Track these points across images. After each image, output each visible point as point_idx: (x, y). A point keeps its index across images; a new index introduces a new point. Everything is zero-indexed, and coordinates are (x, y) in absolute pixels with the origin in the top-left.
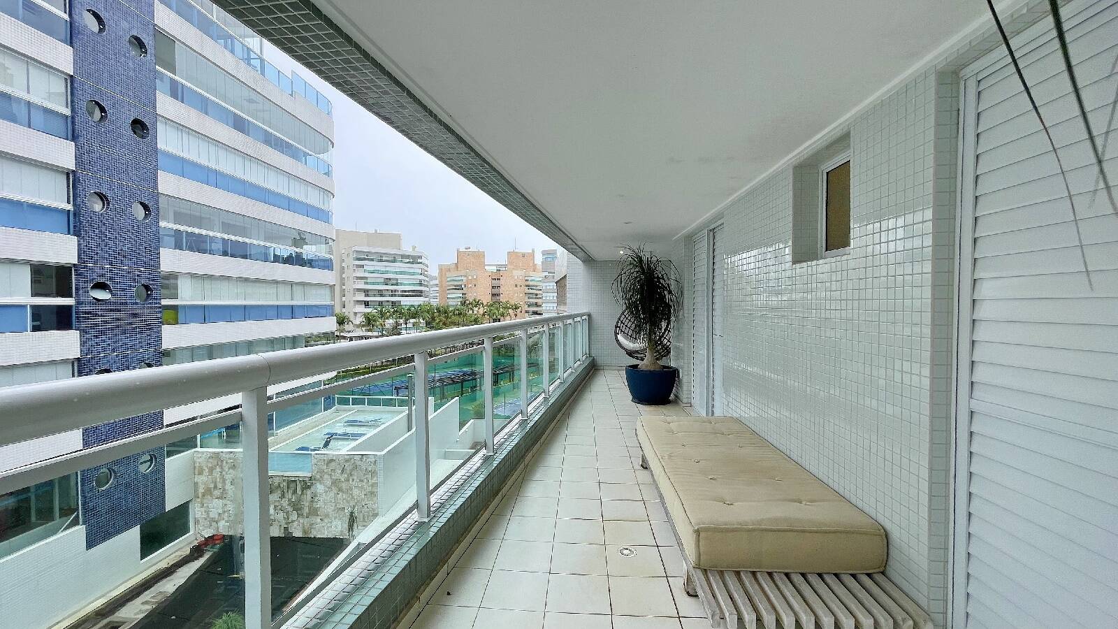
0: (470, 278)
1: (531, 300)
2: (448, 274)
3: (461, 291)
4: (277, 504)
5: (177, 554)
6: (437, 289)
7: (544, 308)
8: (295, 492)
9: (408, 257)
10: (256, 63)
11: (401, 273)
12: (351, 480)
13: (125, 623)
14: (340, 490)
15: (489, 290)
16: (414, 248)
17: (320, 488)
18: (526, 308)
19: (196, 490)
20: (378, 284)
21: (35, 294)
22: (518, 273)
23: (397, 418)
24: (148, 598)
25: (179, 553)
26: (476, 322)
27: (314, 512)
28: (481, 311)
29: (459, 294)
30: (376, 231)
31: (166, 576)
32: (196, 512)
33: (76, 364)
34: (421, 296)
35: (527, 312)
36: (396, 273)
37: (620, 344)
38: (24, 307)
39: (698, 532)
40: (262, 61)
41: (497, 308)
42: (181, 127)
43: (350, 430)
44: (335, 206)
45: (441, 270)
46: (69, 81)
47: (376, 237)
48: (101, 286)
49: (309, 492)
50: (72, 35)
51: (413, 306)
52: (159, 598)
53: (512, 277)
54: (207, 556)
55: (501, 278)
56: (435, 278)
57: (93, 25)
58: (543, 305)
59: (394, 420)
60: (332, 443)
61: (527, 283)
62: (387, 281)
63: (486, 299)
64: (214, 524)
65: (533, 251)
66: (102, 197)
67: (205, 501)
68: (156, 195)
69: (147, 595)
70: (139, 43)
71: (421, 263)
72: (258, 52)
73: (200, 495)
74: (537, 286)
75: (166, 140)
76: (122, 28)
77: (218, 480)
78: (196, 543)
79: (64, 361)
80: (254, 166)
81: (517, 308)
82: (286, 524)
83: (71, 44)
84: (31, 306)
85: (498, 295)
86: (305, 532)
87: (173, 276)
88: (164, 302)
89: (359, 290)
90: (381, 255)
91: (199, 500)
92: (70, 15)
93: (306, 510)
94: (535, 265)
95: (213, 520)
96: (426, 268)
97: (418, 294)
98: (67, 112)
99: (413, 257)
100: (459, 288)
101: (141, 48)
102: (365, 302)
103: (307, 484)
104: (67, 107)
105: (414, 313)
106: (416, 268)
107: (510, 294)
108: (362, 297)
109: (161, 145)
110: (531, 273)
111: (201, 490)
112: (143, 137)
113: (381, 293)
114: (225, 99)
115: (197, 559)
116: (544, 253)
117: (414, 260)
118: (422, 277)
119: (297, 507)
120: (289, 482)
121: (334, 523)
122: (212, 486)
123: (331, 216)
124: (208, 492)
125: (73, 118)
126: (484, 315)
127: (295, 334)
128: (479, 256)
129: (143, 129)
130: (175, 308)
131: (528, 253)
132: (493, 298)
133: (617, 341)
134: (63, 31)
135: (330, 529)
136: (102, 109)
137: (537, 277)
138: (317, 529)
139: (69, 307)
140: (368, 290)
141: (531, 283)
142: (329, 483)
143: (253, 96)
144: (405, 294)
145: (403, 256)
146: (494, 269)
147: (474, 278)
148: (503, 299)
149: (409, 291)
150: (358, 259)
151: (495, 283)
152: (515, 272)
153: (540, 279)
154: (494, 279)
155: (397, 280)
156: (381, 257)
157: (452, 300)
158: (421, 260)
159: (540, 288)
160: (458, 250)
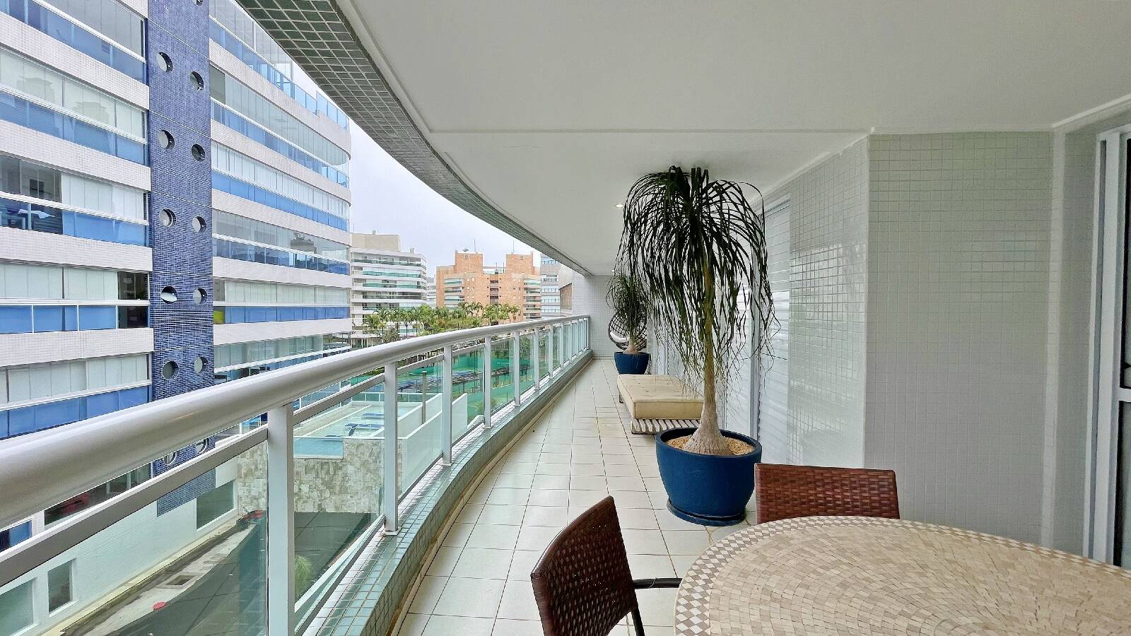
0: (468, 280)
1: (530, 303)
2: (446, 276)
3: (459, 293)
4: (311, 483)
5: (224, 526)
6: (435, 291)
7: (543, 311)
8: (328, 472)
9: (406, 259)
10: (287, 87)
11: (399, 275)
12: (378, 461)
13: (194, 576)
14: (369, 470)
15: (488, 293)
17: (350, 469)
18: (524, 311)
19: (239, 471)
20: (376, 285)
21: (121, 297)
22: (517, 277)
23: (410, 412)
24: (208, 559)
25: (226, 525)
26: (475, 324)
27: (344, 490)
28: (480, 314)
29: (457, 296)
30: (374, 232)
31: (218, 543)
32: (238, 491)
33: (150, 357)
34: (420, 298)
35: (525, 315)
36: (394, 275)
37: (611, 339)
38: (114, 307)
39: (635, 403)
40: (293, 85)
41: (495, 311)
42: (229, 149)
43: (368, 422)
44: (351, 214)
45: (438, 272)
46: (145, 115)
47: (374, 238)
48: (168, 290)
49: (340, 473)
50: (147, 76)
51: (413, 308)
52: (218, 559)
53: (511, 279)
54: (251, 528)
55: (500, 281)
56: (431, 280)
57: (163, 65)
58: (542, 308)
59: (407, 414)
60: (356, 432)
61: (526, 286)
62: (386, 283)
63: (486, 302)
64: (255, 501)
66: (169, 213)
67: (247, 480)
68: (210, 210)
69: (206, 557)
70: (198, 78)
71: (419, 265)
72: (289, 78)
73: (243, 476)
74: (535, 289)
75: (218, 162)
76: (185, 66)
77: (259, 462)
78: (240, 517)
79: (141, 354)
80: (285, 181)
81: (516, 311)
82: (320, 501)
83: (148, 84)
84: (119, 307)
85: (497, 297)
86: (337, 508)
87: (222, 282)
88: (216, 303)
89: (357, 292)
90: (380, 256)
91: (241, 480)
92: (147, 58)
93: (338, 488)
94: (534, 268)
95: (255, 498)
96: (424, 270)
97: (417, 296)
98: (145, 142)
99: (412, 259)
100: (455, 290)
101: (199, 83)
102: (363, 303)
103: (338, 466)
104: (144, 138)
105: (414, 316)
106: (414, 270)
107: (508, 296)
108: (360, 299)
109: (214, 167)
110: (530, 276)
111: (243, 471)
112: (199, 159)
113: (378, 295)
114: (263, 123)
115: (243, 529)
117: (410, 261)
118: (419, 280)
119: (329, 485)
120: (322, 464)
121: (363, 500)
122: (253, 467)
123: (349, 223)
124: (250, 473)
125: (149, 146)
126: (483, 317)
127: (313, 334)
128: (478, 258)
129: (200, 153)
130: (222, 309)
131: (526, 256)
132: (492, 300)
133: (610, 336)
134: (140, 72)
135: (359, 505)
136: (170, 137)
137: (535, 280)
138: (347, 505)
139: (145, 308)
140: (366, 293)
141: (529, 286)
142: (358, 465)
143: (285, 116)
144: (405, 295)
145: (402, 258)
146: (493, 271)
147: (473, 279)
148: (501, 301)
149: (406, 293)
150: (356, 261)
151: (494, 285)
152: (514, 275)
153: (539, 282)
154: (492, 282)
155: (396, 282)
156: (380, 259)
157: (448, 302)
158: (419, 263)
159: (539, 291)
160: (456, 252)
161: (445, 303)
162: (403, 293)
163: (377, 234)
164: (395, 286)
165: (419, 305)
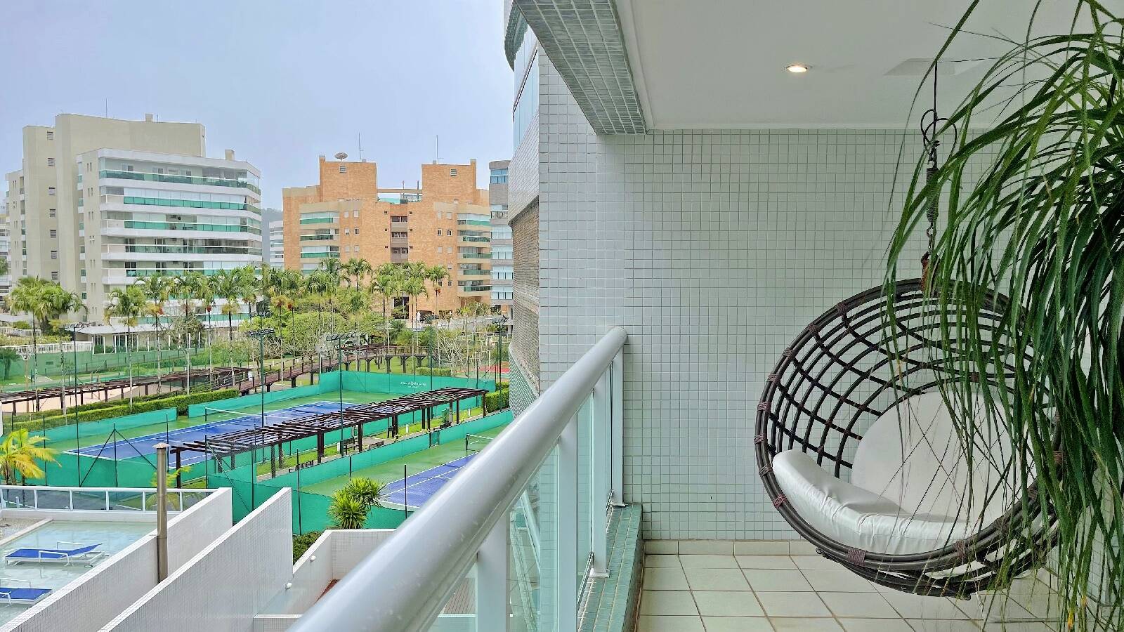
0: (346, 215)
1: (470, 261)
2: (304, 208)
3: (328, 242)
6: (281, 236)
7: (495, 277)
9: (216, 171)
11: (201, 205)
15: (387, 239)
16: (230, 154)
18: (460, 276)
20: (154, 225)
22: (443, 209)
28: (367, 283)
29: (322, 247)
30: (149, 117)
34: (245, 251)
35: (460, 283)
36: (192, 205)
41: (400, 277)
45: (287, 199)
47: (149, 129)
51: (222, 272)
53: (431, 214)
55: (409, 217)
58: (495, 270)
61: (462, 227)
62: (174, 220)
63: (380, 258)
65: (474, 163)
71: (244, 185)
74: (480, 233)
81: (440, 276)
85: (405, 250)
89: (112, 239)
90: (161, 167)
94: (476, 192)
97: (236, 248)
99: (228, 172)
100: (321, 236)
102: (126, 262)
105: (225, 287)
106: (234, 195)
107: (427, 248)
108: (119, 254)
110: (470, 208)
113: (159, 245)
116: (494, 166)
117: (230, 177)
118: (244, 214)
126: (372, 290)
128: (367, 170)
131: (464, 168)
132: (397, 256)
137: (479, 215)
140: (132, 240)
141: (468, 227)
144: (214, 246)
145: (208, 171)
146: (396, 198)
147: (356, 215)
148: (413, 258)
149: (218, 242)
150: (110, 175)
151: (398, 226)
152: (436, 206)
153: (488, 219)
154: (395, 219)
155: (194, 218)
156: (160, 171)
157: (308, 260)
158: (244, 180)
159: (488, 236)
160: (322, 161)
161: (302, 260)
162: (212, 242)
163: (154, 120)
164: (194, 228)
165: (231, 267)
